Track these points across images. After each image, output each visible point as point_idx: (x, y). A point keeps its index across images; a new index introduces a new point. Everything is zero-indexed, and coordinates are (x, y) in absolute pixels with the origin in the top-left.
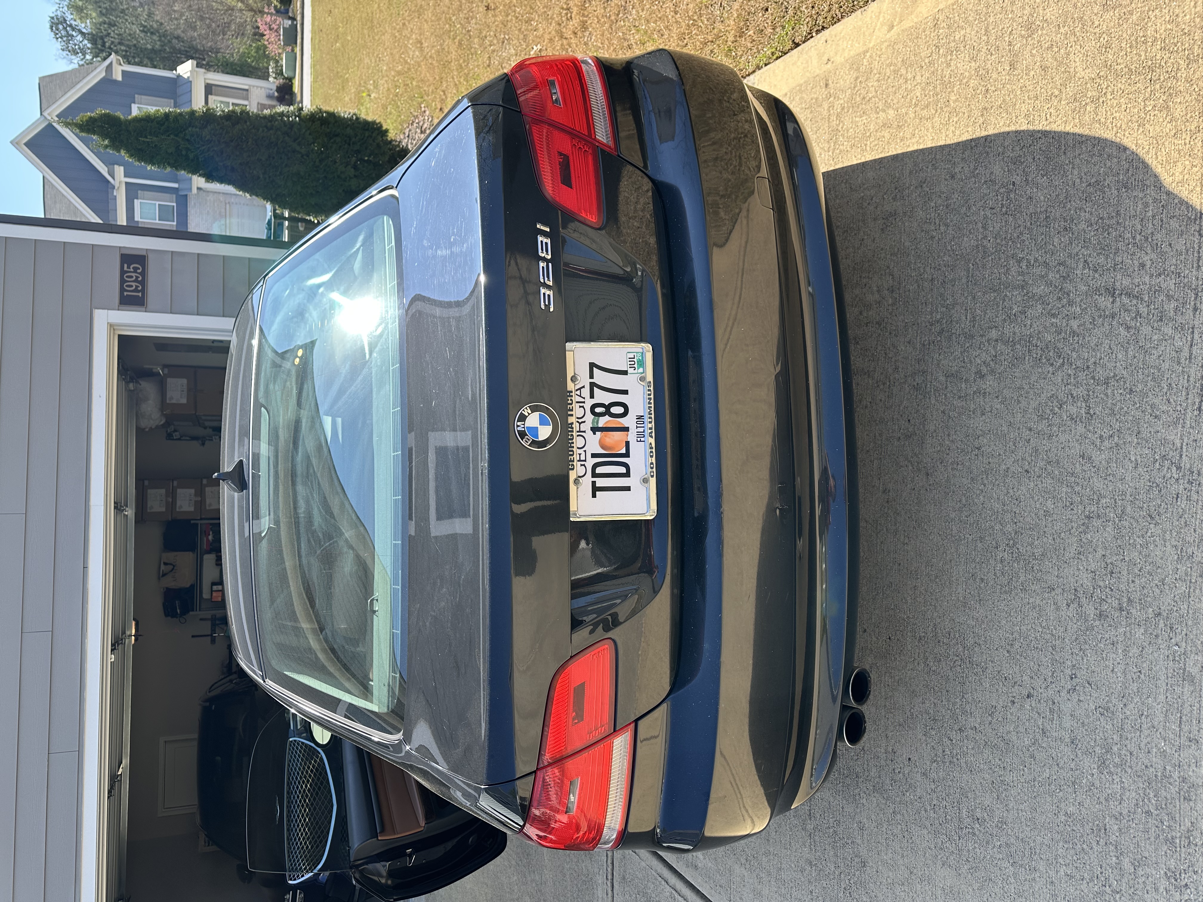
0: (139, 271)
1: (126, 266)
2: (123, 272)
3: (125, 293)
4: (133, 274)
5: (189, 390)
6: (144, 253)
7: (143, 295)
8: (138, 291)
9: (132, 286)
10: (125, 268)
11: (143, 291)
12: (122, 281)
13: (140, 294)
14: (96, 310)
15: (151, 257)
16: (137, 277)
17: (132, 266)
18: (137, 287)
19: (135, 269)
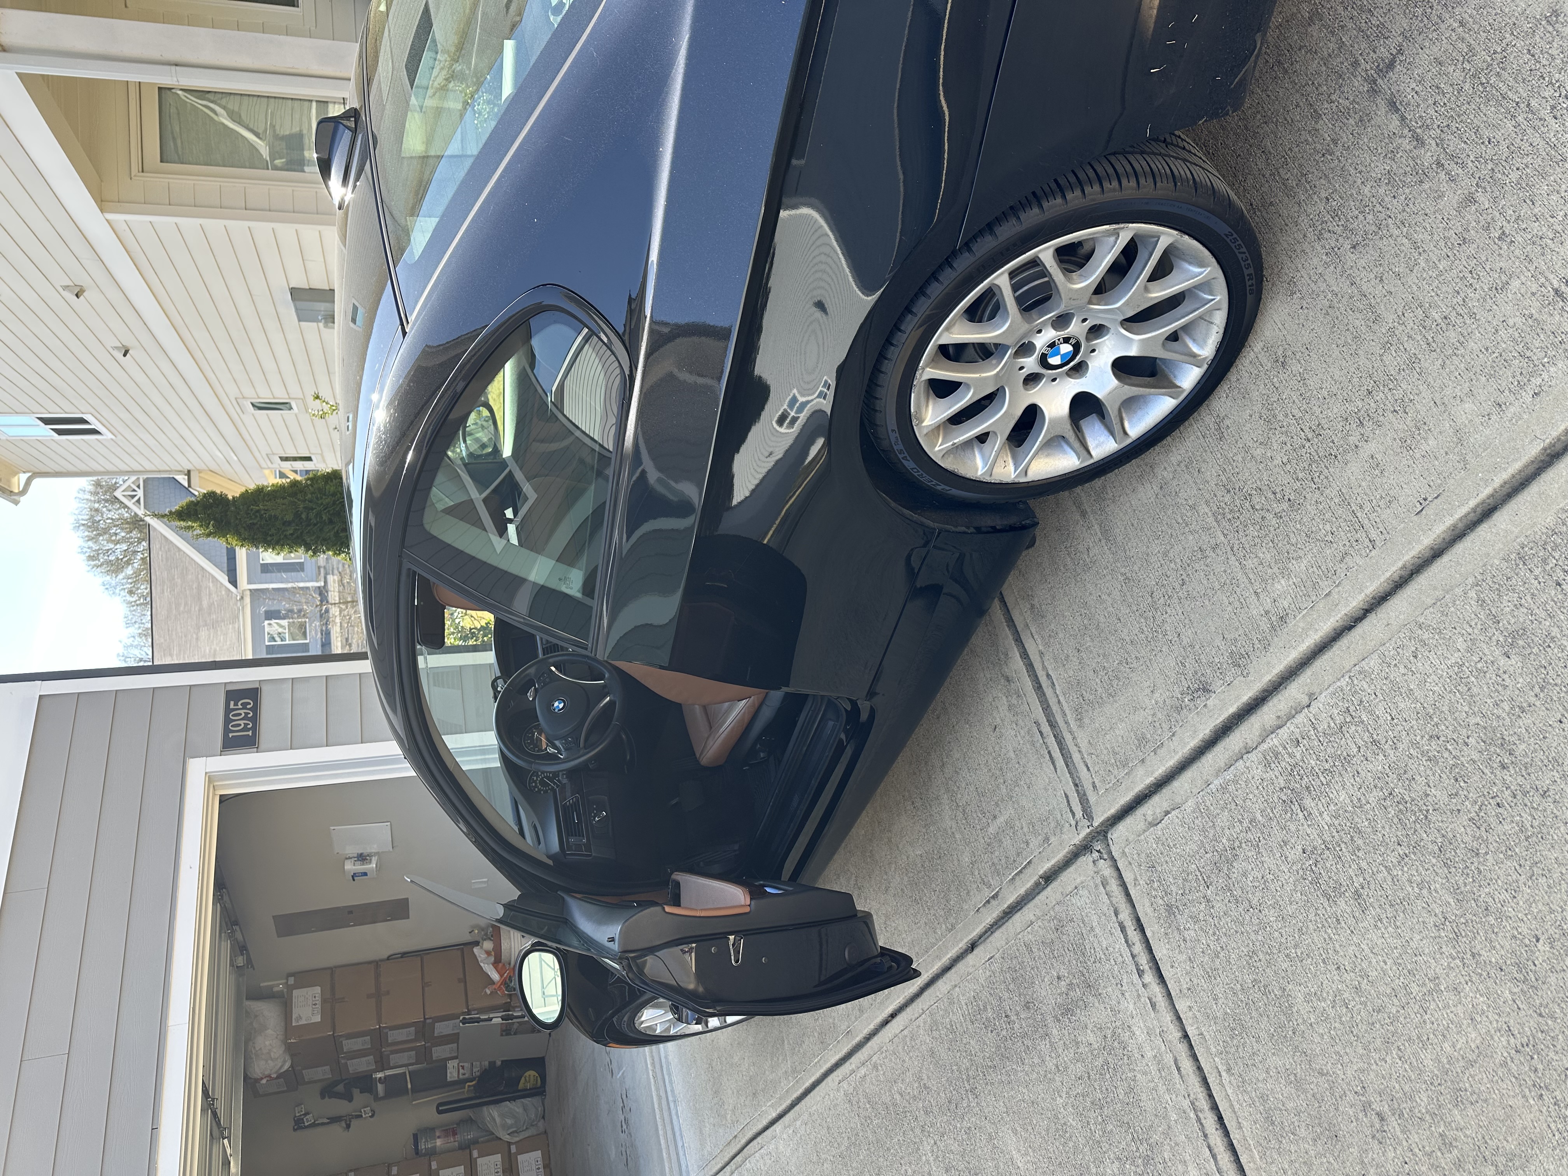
0: (248, 707)
1: (232, 703)
2: (228, 710)
3: (231, 735)
4: (242, 712)
5: (324, 1001)
6: (257, 686)
7: (254, 733)
8: (248, 730)
9: (240, 725)
10: (232, 706)
11: (254, 729)
12: (227, 721)
13: (250, 733)
14: (191, 760)
15: (265, 689)
16: (246, 714)
17: (239, 703)
18: (246, 725)
19: (244, 706)
